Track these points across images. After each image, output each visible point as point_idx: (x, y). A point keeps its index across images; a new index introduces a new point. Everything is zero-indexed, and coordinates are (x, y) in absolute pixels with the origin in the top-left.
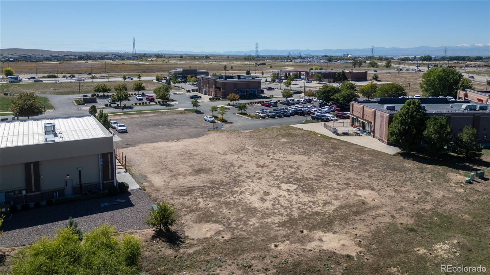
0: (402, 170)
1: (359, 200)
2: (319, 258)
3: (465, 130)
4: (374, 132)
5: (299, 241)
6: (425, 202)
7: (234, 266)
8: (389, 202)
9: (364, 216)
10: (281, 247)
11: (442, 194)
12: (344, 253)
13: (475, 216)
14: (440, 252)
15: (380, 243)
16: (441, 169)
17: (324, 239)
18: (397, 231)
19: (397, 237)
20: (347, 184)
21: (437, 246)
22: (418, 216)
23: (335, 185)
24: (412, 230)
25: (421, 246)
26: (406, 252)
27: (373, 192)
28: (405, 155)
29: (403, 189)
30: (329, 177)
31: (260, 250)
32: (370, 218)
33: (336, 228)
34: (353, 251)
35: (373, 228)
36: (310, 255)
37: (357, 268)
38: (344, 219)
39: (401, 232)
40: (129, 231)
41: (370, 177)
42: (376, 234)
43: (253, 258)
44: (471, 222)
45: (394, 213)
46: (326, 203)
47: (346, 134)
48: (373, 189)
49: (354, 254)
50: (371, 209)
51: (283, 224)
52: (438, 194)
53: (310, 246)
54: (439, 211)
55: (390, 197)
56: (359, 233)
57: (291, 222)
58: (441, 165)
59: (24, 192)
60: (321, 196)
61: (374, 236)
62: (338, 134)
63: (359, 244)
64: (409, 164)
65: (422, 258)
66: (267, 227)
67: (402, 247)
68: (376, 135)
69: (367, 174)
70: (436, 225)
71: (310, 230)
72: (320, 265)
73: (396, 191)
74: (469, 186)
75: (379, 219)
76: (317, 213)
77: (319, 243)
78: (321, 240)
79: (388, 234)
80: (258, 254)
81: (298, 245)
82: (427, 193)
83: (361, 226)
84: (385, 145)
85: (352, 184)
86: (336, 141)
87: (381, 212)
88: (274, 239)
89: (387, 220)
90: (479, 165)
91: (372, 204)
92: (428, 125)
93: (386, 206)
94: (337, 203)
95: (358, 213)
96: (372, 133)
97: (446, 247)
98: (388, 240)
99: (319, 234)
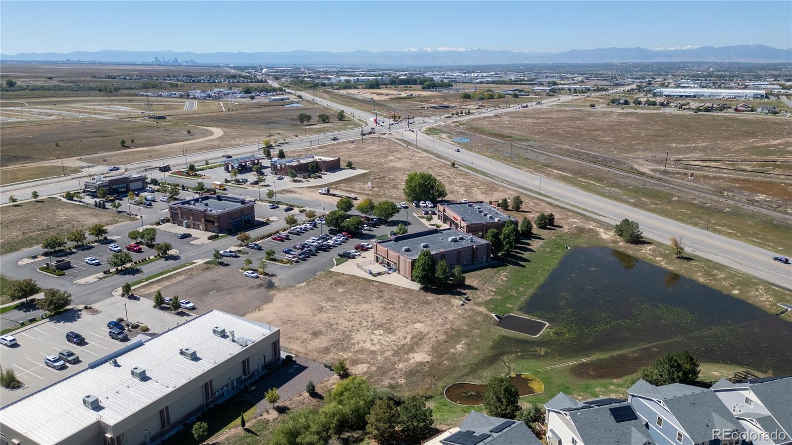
0: (427, 303)
1: (418, 331)
2: (417, 366)
3: (456, 268)
4: (399, 271)
5: (405, 361)
6: (446, 324)
7: (388, 380)
8: (431, 328)
9: (424, 340)
10: (400, 366)
11: (452, 316)
12: (426, 361)
13: (468, 326)
14: (460, 349)
15: (436, 352)
16: (446, 297)
17: (415, 357)
18: (441, 344)
19: (441, 347)
20: (407, 322)
21: (457, 347)
22: (446, 333)
23: (401, 324)
24: (446, 342)
25: (451, 348)
26: (447, 353)
27: (421, 324)
28: (425, 289)
29: (435, 318)
30: (395, 319)
31: (393, 370)
32: (427, 340)
33: (416, 350)
34: (428, 359)
35: (431, 345)
36: (413, 366)
37: (433, 365)
38: (417, 344)
39: (442, 344)
40: (326, 379)
41: (414, 313)
42: (433, 348)
43: (393, 374)
44: (468, 330)
45: (436, 334)
46: (405, 338)
47: (379, 274)
48: (421, 322)
49: (429, 360)
50: (425, 335)
51: (394, 355)
52: (451, 317)
53: (412, 361)
54: (454, 327)
55: (431, 325)
56: (427, 350)
57: (396, 353)
58: (446, 294)
59: (243, 377)
60: (400, 334)
61: (433, 349)
62: (374, 275)
63: (429, 355)
64: (431, 297)
65: (454, 354)
66: (387, 358)
67: (445, 351)
68: (401, 273)
69: (412, 311)
70: (454, 336)
71: (407, 354)
72: (419, 369)
73: (432, 320)
74: (463, 307)
75: (431, 340)
76: (404, 345)
77: (414, 360)
78: (413, 358)
79: (438, 347)
80: (393, 372)
81: (405, 363)
82: (446, 318)
83: (425, 346)
84: (409, 281)
85: (409, 321)
86: (377, 284)
87: (430, 335)
88: (395, 363)
89: (434, 339)
90: (464, 289)
91: (425, 332)
92: (437, 269)
93: (431, 331)
94: (409, 336)
95: (421, 339)
96: (397, 270)
97: (461, 346)
98: (439, 350)
99: (411, 355)
